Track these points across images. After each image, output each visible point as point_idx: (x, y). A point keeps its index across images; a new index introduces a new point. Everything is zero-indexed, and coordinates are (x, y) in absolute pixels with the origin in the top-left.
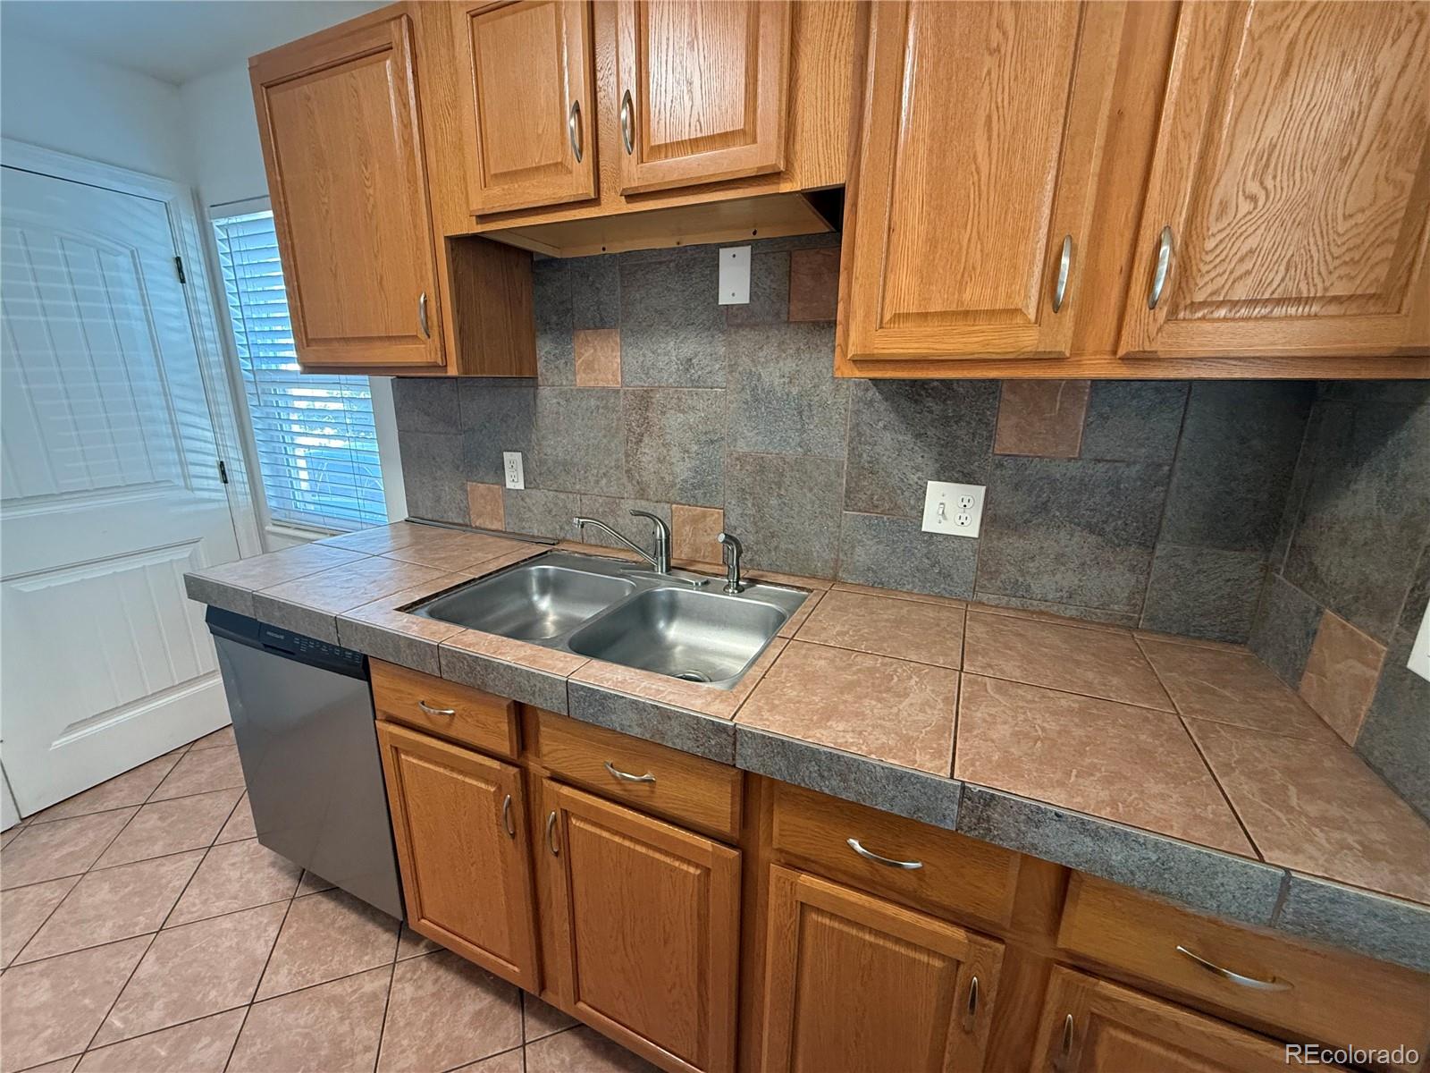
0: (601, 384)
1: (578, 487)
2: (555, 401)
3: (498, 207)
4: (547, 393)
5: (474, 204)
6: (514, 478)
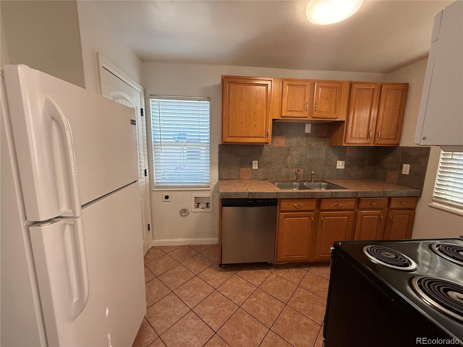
0: (280, 146)
1: (272, 167)
2: (268, 149)
3: (289, 116)
4: (266, 148)
5: (284, 115)
6: (255, 166)
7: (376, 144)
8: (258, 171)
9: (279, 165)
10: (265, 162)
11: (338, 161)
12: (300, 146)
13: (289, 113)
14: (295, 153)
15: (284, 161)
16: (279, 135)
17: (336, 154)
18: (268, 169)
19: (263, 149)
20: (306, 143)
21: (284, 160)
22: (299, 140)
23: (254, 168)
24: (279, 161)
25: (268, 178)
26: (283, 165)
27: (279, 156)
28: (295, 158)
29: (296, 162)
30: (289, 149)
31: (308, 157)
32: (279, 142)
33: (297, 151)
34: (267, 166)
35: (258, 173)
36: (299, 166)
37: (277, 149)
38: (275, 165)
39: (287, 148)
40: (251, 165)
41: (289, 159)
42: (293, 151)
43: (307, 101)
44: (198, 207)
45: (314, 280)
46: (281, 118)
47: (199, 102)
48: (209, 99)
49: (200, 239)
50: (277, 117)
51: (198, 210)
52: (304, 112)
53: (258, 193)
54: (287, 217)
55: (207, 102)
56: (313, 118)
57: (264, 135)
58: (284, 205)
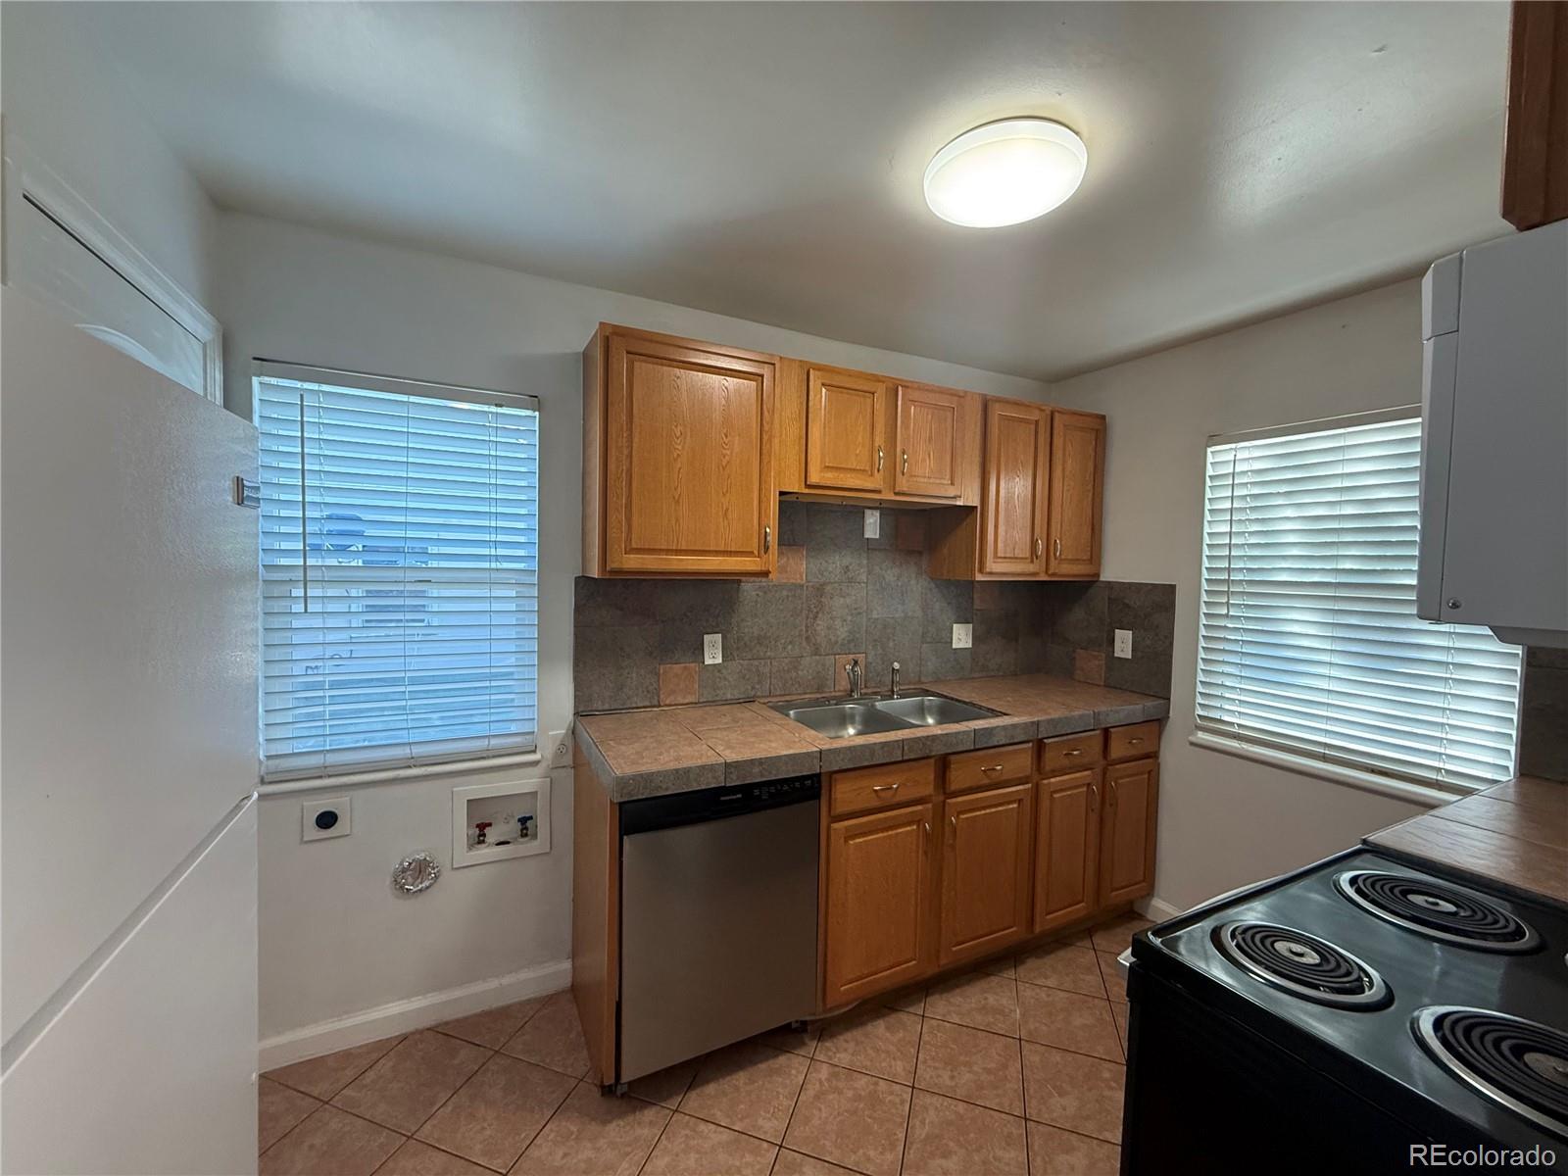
0: (792, 581)
1: (769, 654)
2: (754, 593)
3: (829, 483)
4: (748, 587)
5: (814, 479)
6: (713, 656)
7: (1054, 575)
8: (724, 671)
9: (790, 647)
10: (746, 639)
11: (955, 625)
12: (850, 581)
13: (829, 475)
14: (838, 602)
15: (807, 631)
16: (790, 545)
17: (949, 603)
18: (756, 663)
19: (738, 590)
20: (869, 573)
21: (807, 627)
22: (846, 561)
23: (708, 661)
24: (792, 633)
25: (759, 694)
26: (804, 644)
27: (792, 616)
28: (838, 622)
29: (842, 632)
30: (820, 590)
31: (875, 616)
32: (788, 569)
33: (844, 597)
34: (755, 651)
35: (725, 679)
36: (852, 645)
37: (785, 593)
38: (780, 646)
39: (813, 587)
40: (700, 649)
41: (821, 625)
42: (831, 598)
43: (879, 440)
44: (483, 842)
45: (952, 1049)
46: (807, 491)
47: (493, 409)
48: (535, 401)
49: (493, 984)
50: (795, 486)
51: (486, 852)
52: (872, 475)
53: (760, 762)
54: (853, 837)
55: (529, 413)
56: (896, 494)
57: (754, 546)
58: (846, 794)
